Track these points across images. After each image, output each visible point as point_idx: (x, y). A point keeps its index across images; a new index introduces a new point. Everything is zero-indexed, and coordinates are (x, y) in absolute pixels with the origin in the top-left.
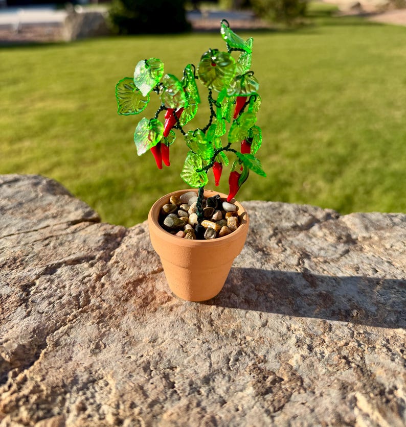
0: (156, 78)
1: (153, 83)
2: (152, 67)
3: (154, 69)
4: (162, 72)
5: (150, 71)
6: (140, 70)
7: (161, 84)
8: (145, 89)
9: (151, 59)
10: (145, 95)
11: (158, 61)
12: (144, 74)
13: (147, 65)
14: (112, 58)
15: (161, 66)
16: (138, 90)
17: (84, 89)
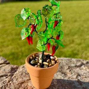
0: (28, 14)
1: (27, 16)
2: (26, 11)
3: (27, 11)
4: (30, 12)
5: (26, 12)
6: (23, 12)
7: (30, 16)
8: (24, 18)
9: (26, 8)
10: (24, 20)
11: (28, 9)
12: (24, 13)
13: (25, 10)
14: (14, 9)
15: (30, 10)
16: (22, 18)
17: (4, 20)
